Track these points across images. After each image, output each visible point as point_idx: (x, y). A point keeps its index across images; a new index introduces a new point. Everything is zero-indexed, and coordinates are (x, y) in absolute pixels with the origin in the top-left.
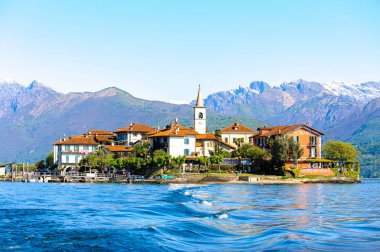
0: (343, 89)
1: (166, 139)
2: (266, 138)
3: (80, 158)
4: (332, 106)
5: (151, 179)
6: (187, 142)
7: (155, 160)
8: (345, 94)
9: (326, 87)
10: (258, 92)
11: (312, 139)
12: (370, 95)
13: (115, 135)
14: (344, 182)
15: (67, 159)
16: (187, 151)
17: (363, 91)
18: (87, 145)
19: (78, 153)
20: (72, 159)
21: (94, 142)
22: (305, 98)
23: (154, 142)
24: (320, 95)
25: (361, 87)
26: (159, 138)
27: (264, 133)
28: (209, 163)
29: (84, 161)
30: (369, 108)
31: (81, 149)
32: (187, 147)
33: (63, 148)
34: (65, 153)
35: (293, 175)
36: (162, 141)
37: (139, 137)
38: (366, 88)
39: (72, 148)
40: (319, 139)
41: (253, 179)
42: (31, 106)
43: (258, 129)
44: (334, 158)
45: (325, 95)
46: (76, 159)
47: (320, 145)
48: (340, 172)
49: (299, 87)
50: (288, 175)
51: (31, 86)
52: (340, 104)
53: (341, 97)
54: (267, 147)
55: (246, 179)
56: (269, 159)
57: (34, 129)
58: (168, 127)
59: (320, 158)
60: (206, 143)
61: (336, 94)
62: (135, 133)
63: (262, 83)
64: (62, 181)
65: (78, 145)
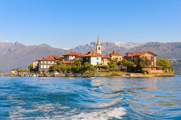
0: (121, 45)
1: (89, 57)
2: (131, 57)
3: (49, 66)
4: (118, 50)
5: (84, 75)
6: (98, 59)
7: (86, 66)
8: (122, 46)
9: (116, 44)
10: (93, 46)
11: (152, 57)
12: (131, 47)
13: (63, 57)
14: (168, 76)
15: (43, 66)
16: (98, 63)
17: (128, 45)
18: (51, 61)
19: (48, 64)
20: (45, 67)
21: (54, 60)
22: (109, 48)
23: (83, 59)
24: (114, 47)
25: (128, 44)
26: (85, 57)
27: (129, 55)
28: (109, 68)
29: (51, 67)
30: (131, 51)
31: (49, 62)
32: (98, 61)
33: (41, 62)
34: (42, 64)
35: (148, 73)
36: (87, 59)
37: (74, 57)
38: (129, 44)
39: (45, 62)
40: (155, 58)
41: (132, 75)
42: (16, 50)
43: (126, 54)
44: (162, 65)
45: (116, 47)
46: (47, 67)
47: (155, 60)
48: (166, 72)
49: (107, 44)
50: (145, 73)
51: (16, 43)
52: (121, 49)
53: (121, 47)
54: (133, 61)
55: (129, 75)
56: (135, 66)
57: (17, 58)
58: (89, 53)
59: (155, 66)
60: (104, 59)
61: (119, 46)
62: (72, 56)
63: (94, 42)
64: (45, 76)
65: (48, 61)
